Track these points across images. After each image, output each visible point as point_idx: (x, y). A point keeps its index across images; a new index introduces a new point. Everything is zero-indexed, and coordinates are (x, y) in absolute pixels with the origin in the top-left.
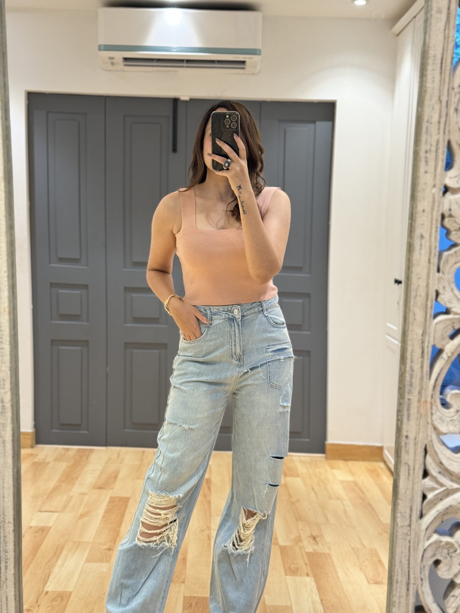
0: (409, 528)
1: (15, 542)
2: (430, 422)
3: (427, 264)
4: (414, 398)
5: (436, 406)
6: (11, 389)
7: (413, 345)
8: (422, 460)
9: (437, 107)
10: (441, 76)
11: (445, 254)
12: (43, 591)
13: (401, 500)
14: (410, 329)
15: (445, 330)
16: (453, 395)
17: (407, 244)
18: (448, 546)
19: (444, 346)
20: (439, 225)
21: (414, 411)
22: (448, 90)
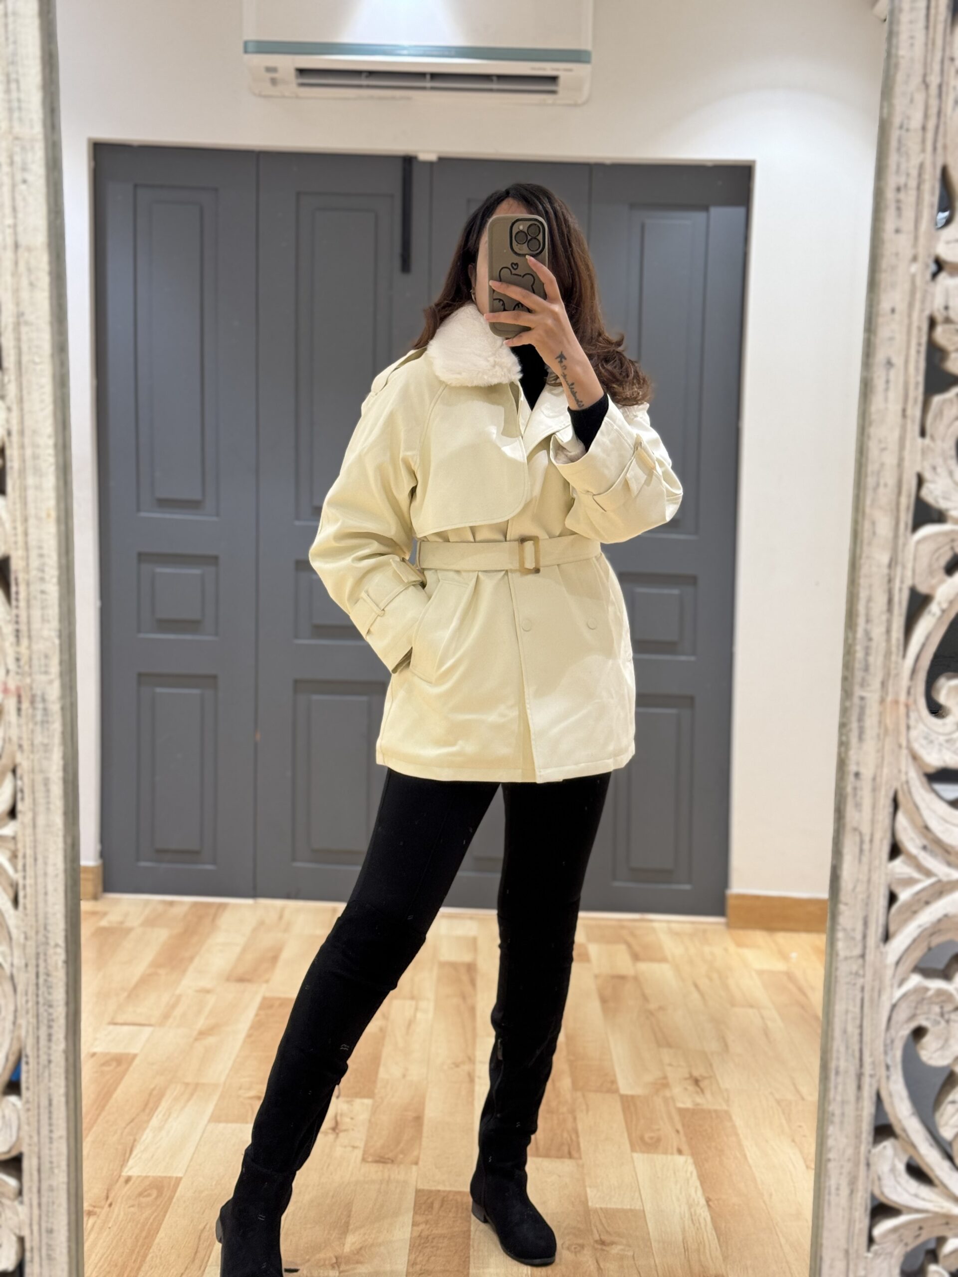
0: (860, 961)
1: (67, 985)
2: (904, 743)
3: (899, 419)
4: (872, 695)
5: (918, 711)
6: (61, 675)
7: (871, 586)
8: (887, 821)
9: (920, 98)
10: (927, 34)
11: (937, 399)
12: (120, 1176)
13: (846, 904)
14: (864, 555)
15: (937, 555)
16: (951, 689)
17: (861, 382)
18: (942, 998)
19: (934, 588)
20: (924, 340)
21: (871, 722)
22: (942, 62)
